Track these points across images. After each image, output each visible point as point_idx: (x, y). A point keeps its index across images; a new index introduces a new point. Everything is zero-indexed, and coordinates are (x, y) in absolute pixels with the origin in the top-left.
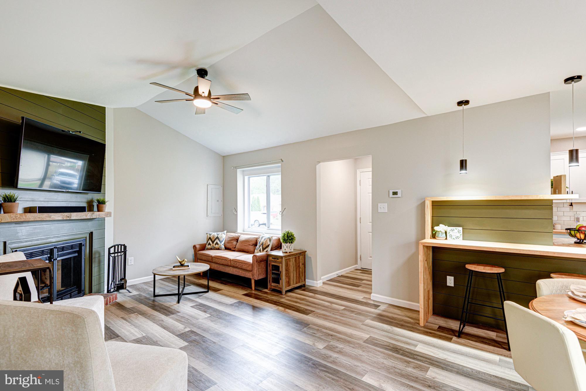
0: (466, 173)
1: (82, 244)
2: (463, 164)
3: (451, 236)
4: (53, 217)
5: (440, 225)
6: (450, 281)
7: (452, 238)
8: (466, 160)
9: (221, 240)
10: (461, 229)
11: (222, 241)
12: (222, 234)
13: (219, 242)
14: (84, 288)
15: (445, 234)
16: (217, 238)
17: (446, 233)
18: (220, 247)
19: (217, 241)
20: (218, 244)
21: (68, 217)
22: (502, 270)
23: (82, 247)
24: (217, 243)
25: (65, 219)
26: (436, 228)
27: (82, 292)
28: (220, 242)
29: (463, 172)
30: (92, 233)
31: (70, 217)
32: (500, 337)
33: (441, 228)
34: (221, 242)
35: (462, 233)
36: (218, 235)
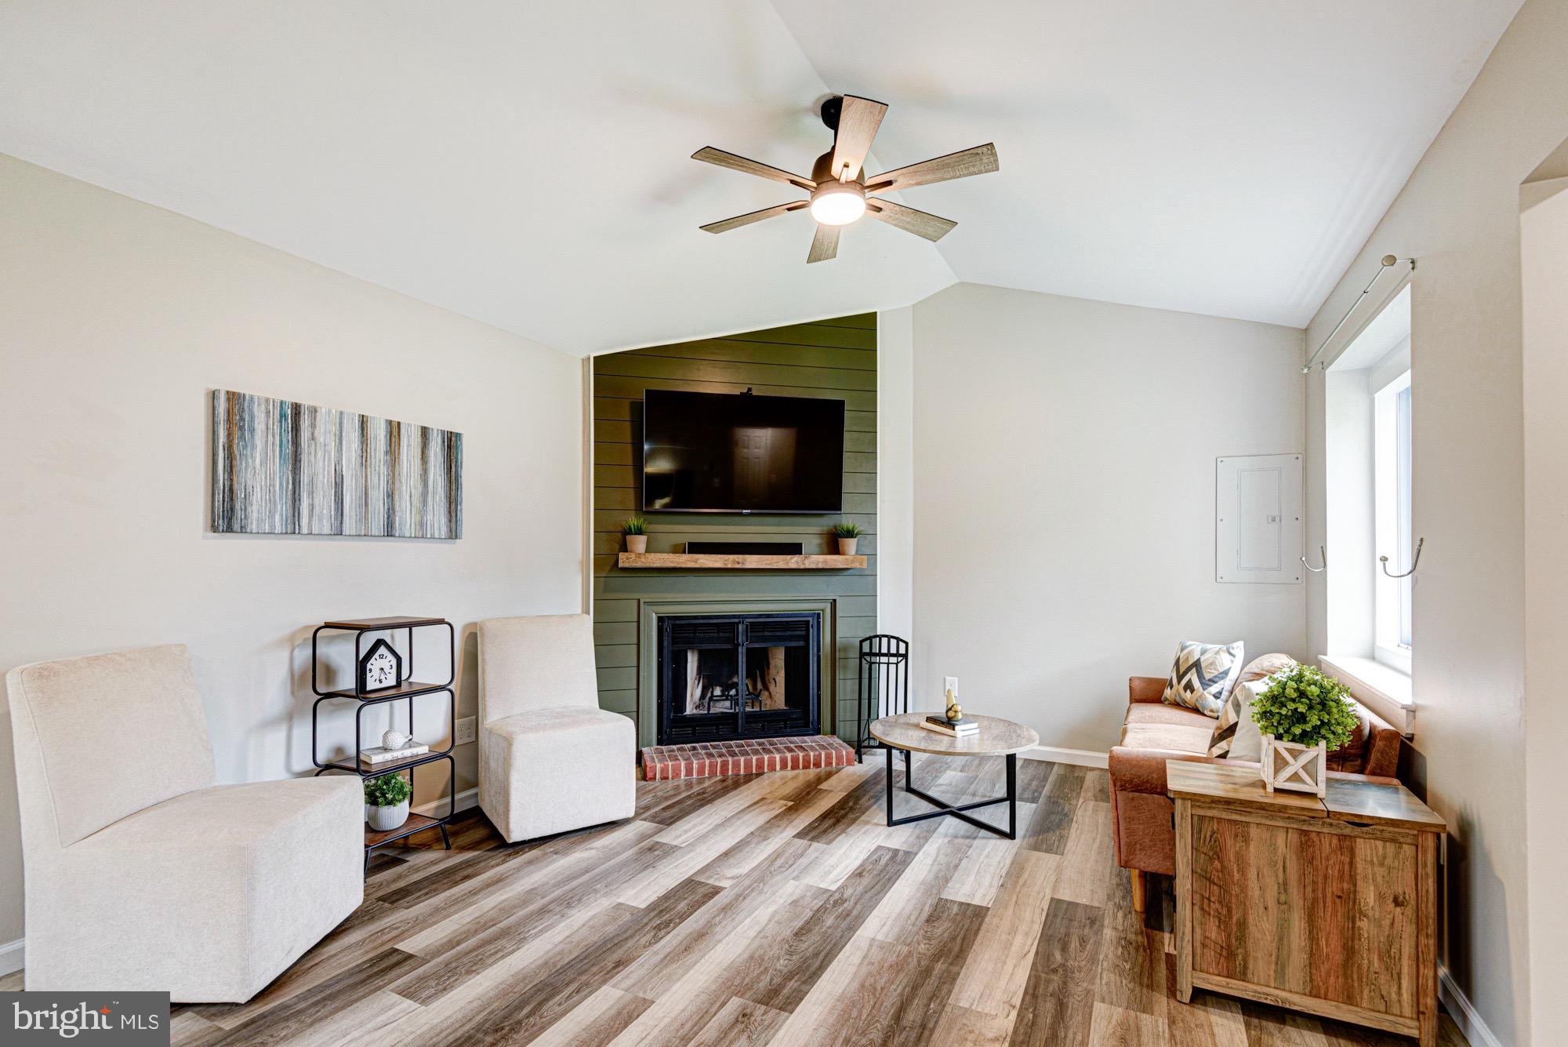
1: (811, 623)
4: (701, 561)
9: (1208, 676)
11: (1215, 682)
12: (1217, 653)
13: (1196, 683)
14: (816, 717)
16: (1197, 665)
18: (1197, 700)
19: (1193, 676)
20: (1192, 691)
21: (738, 563)
23: (811, 630)
24: (1189, 687)
25: (729, 566)
27: (811, 726)
28: (1201, 683)
30: (835, 600)
31: (743, 563)
34: (1206, 683)
36: (1203, 652)
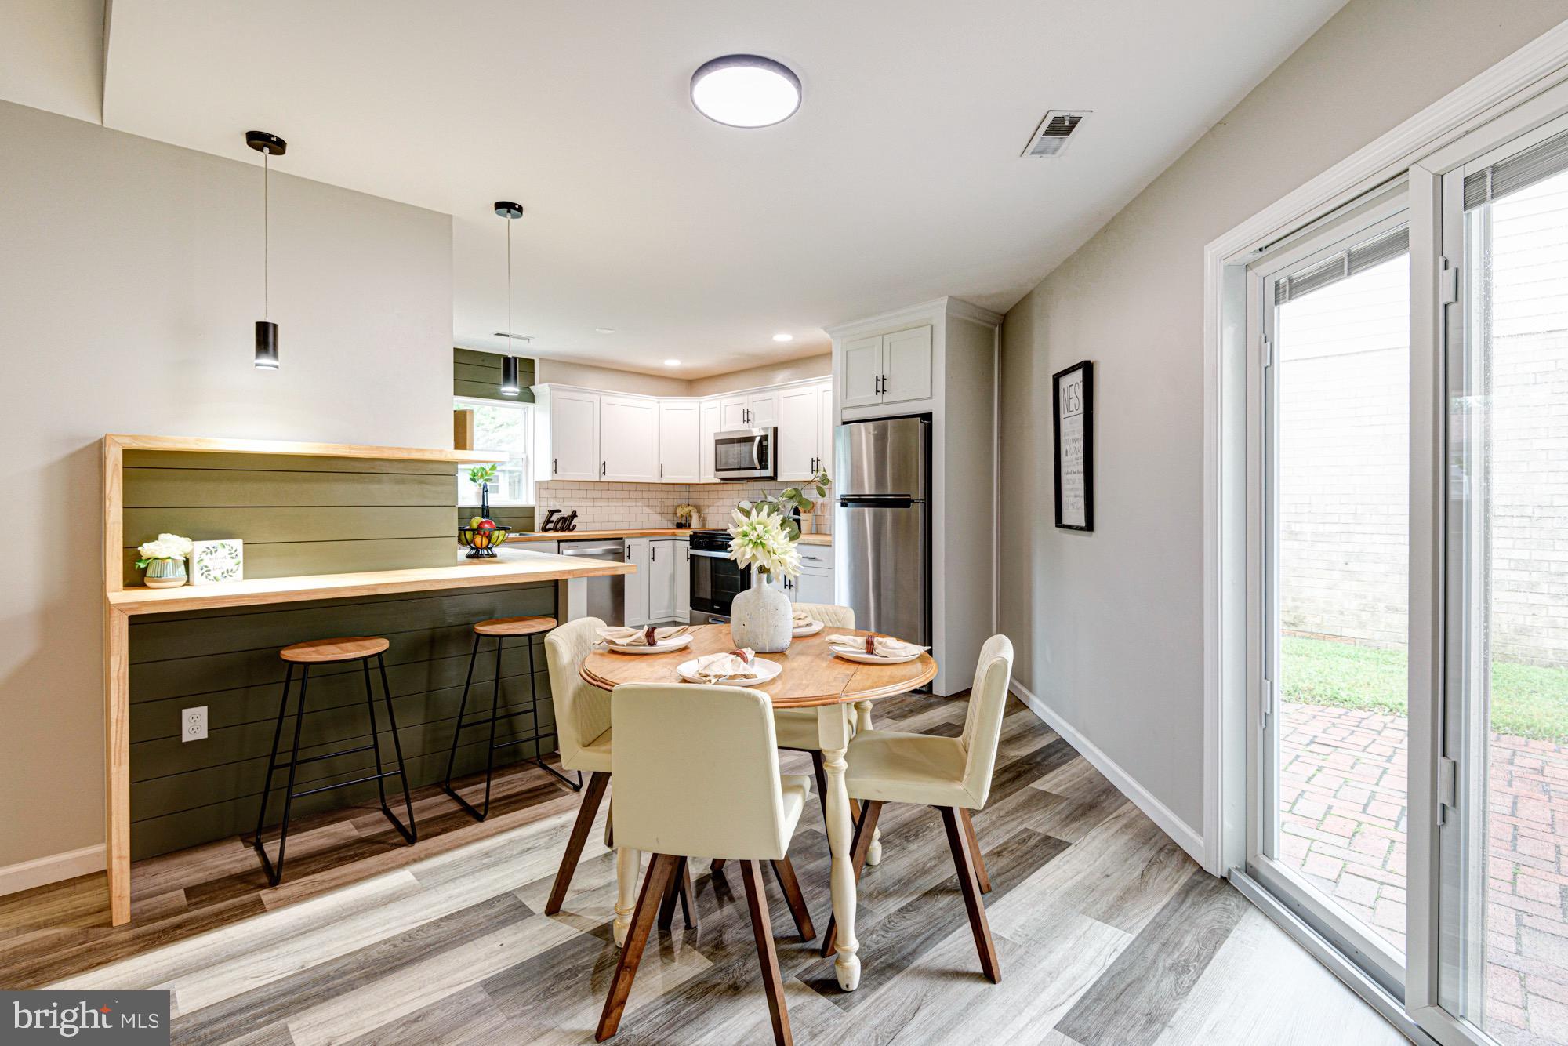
0: (277, 367)
2: (265, 337)
3: (205, 569)
5: (162, 536)
6: (195, 723)
7: (211, 577)
8: (275, 326)
10: (237, 544)
15: (182, 568)
17: (187, 562)
22: (381, 645)
26: (147, 549)
29: (266, 360)
32: (366, 825)
33: (167, 547)
35: (240, 558)
